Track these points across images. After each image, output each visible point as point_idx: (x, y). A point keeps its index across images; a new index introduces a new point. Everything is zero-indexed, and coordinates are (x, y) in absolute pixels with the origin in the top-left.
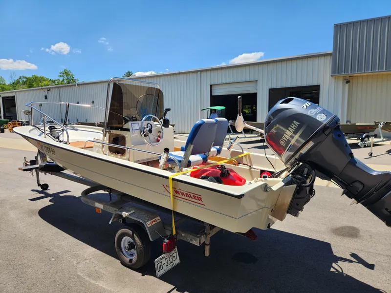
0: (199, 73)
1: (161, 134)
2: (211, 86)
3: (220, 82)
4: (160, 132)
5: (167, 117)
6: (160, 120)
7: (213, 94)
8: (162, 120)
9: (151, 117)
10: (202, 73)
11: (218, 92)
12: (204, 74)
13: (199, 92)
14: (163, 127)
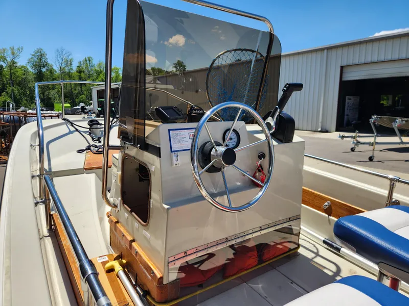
0: (326, 51)
1: (265, 162)
2: (342, 68)
3: (357, 62)
4: (261, 156)
5: (289, 110)
6: (264, 119)
7: (345, 79)
8: (271, 121)
9: (237, 109)
10: (330, 51)
11: (353, 75)
12: (334, 52)
13: (324, 77)
14: (274, 143)
